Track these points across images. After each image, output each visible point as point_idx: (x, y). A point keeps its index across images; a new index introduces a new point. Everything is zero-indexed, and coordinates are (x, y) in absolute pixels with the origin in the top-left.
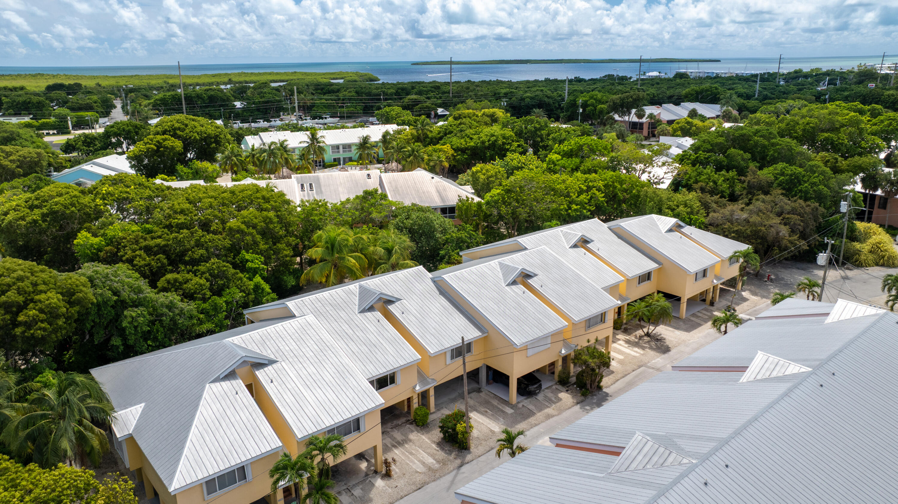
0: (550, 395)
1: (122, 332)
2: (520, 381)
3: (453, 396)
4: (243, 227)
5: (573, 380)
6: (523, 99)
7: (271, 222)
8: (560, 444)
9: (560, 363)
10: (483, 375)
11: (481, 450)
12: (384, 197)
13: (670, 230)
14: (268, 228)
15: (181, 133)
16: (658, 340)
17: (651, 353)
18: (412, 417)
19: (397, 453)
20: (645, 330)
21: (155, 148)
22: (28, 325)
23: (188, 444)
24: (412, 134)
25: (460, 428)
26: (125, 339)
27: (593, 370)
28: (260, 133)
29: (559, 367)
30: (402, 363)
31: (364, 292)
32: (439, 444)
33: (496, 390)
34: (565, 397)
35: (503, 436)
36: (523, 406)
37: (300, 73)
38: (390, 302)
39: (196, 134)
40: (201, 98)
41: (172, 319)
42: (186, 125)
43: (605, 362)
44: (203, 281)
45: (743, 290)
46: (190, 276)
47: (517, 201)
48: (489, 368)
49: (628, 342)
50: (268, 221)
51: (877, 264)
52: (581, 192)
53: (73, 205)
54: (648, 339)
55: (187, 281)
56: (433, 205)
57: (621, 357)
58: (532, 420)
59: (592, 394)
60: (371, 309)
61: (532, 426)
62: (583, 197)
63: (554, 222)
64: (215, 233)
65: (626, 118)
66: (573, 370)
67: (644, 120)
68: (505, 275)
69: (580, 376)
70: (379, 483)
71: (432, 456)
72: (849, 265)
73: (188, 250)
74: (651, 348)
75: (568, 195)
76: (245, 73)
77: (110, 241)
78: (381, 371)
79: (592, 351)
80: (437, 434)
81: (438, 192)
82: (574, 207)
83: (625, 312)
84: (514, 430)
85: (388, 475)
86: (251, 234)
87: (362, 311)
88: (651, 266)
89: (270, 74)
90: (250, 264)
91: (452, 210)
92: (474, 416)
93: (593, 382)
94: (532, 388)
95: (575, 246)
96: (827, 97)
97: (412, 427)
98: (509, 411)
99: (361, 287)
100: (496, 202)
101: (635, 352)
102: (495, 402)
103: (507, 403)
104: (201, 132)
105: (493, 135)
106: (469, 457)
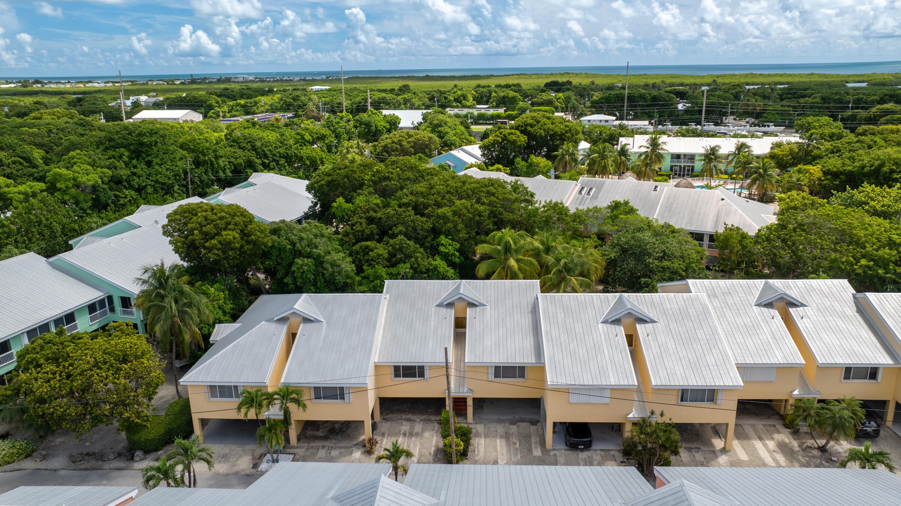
0: (597, 458)
9: (629, 428)
15: (531, 129)
21: (501, 140)
28: (636, 136)
30: (430, 360)
32: (438, 450)
36: (555, 455)
37: (817, 75)
38: (473, 305)
39: (542, 131)
40: (644, 98)
41: (332, 274)
46: (380, 246)
54: (817, 453)
56: (700, 229)
57: (745, 458)
70: (357, 455)
76: (753, 74)
78: (405, 360)
85: (369, 452)
87: (439, 305)
89: (781, 75)
95: (768, 305)
98: (537, 453)
103: (544, 445)
104: (548, 129)
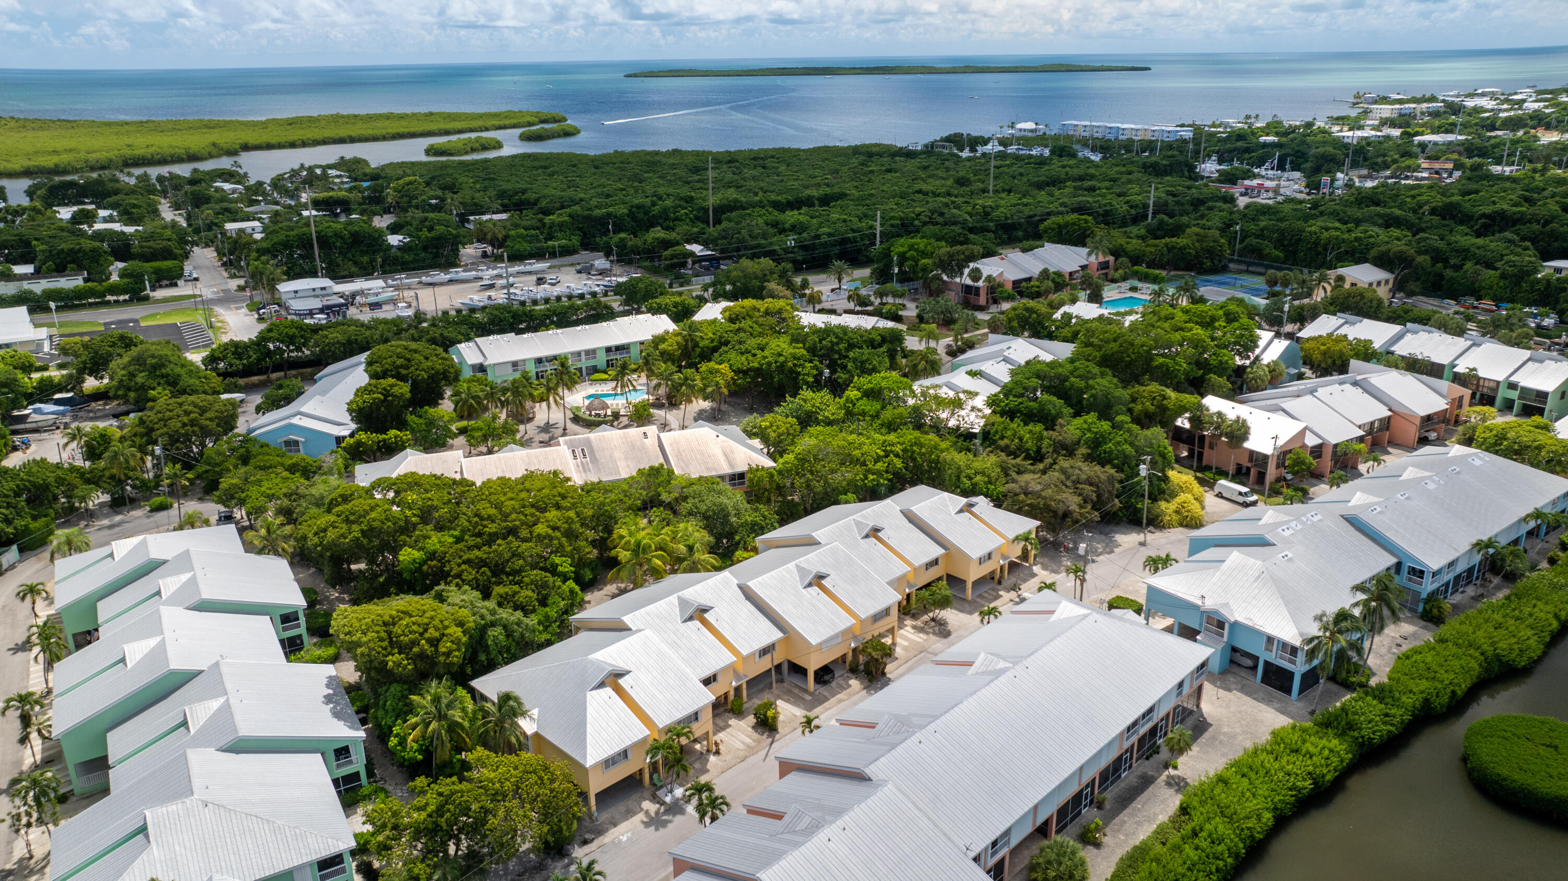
0: (842, 682)
1: (486, 648)
2: (816, 673)
3: (760, 687)
4: (550, 532)
5: (862, 667)
6: (818, 237)
7: (573, 522)
8: (843, 723)
9: (850, 654)
10: (785, 668)
11: (787, 730)
12: (671, 472)
13: (961, 511)
14: (570, 528)
16: (941, 625)
17: (933, 638)
18: (729, 706)
19: (721, 736)
20: (931, 615)
21: (382, 397)
22: (448, 654)
23: (588, 736)
24: (678, 343)
25: (770, 713)
26: (488, 653)
27: (877, 660)
28: (477, 339)
29: (850, 657)
30: (722, 665)
31: (683, 603)
32: (753, 727)
33: (796, 680)
34: (855, 683)
35: (804, 720)
36: (819, 693)
38: (705, 611)
41: (520, 634)
42: (409, 360)
43: (888, 652)
44: (530, 593)
45: (1035, 564)
46: (516, 588)
47: (812, 474)
48: (789, 662)
49: (914, 627)
50: (568, 520)
51: (1181, 525)
52: (878, 459)
53: (388, 519)
54: (933, 624)
55: (515, 593)
56: (721, 472)
57: (906, 643)
58: (826, 704)
59: (878, 680)
60: (691, 618)
61: (827, 710)
62: (880, 466)
63: (850, 496)
64: (525, 540)
65: (958, 280)
66: (862, 659)
67: (980, 283)
68: (802, 578)
69: (867, 664)
70: (712, 758)
71: (749, 736)
72: (1151, 528)
73: (508, 561)
74: (934, 633)
75: (864, 464)
77: (432, 555)
78: (707, 673)
79: (875, 642)
80: (751, 719)
81: (725, 455)
82: (871, 477)
83: (913, 598)
84: (812, 714)
85: (717, 753)
86: (557, 538)
87: (685, 621)
88: (938, 551)
90: (560, 568)
91: (741, 476)
92: (779, 703)
93: (877, 669)
94: (826, 678)
95: (867, 536)
96: (1238, 228)
97: (730, 715)
98: (808, 698)
99: (679, 598)
100: (789, 471)
101: (920, 638)
102: (796, 691)
103: (806, 691)
105: (780, 355)
106: (777, 736)
